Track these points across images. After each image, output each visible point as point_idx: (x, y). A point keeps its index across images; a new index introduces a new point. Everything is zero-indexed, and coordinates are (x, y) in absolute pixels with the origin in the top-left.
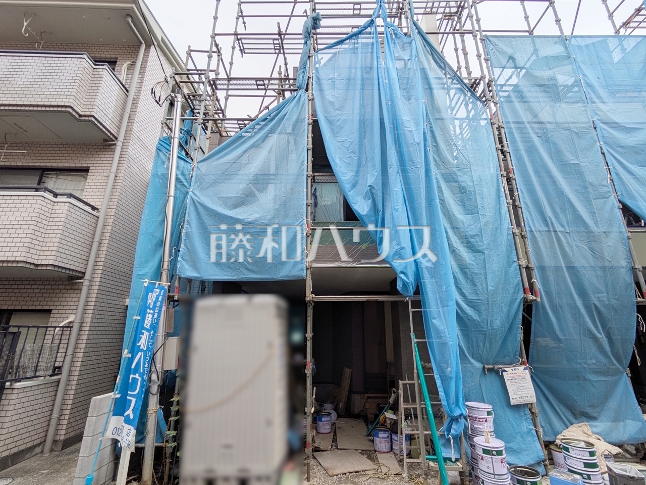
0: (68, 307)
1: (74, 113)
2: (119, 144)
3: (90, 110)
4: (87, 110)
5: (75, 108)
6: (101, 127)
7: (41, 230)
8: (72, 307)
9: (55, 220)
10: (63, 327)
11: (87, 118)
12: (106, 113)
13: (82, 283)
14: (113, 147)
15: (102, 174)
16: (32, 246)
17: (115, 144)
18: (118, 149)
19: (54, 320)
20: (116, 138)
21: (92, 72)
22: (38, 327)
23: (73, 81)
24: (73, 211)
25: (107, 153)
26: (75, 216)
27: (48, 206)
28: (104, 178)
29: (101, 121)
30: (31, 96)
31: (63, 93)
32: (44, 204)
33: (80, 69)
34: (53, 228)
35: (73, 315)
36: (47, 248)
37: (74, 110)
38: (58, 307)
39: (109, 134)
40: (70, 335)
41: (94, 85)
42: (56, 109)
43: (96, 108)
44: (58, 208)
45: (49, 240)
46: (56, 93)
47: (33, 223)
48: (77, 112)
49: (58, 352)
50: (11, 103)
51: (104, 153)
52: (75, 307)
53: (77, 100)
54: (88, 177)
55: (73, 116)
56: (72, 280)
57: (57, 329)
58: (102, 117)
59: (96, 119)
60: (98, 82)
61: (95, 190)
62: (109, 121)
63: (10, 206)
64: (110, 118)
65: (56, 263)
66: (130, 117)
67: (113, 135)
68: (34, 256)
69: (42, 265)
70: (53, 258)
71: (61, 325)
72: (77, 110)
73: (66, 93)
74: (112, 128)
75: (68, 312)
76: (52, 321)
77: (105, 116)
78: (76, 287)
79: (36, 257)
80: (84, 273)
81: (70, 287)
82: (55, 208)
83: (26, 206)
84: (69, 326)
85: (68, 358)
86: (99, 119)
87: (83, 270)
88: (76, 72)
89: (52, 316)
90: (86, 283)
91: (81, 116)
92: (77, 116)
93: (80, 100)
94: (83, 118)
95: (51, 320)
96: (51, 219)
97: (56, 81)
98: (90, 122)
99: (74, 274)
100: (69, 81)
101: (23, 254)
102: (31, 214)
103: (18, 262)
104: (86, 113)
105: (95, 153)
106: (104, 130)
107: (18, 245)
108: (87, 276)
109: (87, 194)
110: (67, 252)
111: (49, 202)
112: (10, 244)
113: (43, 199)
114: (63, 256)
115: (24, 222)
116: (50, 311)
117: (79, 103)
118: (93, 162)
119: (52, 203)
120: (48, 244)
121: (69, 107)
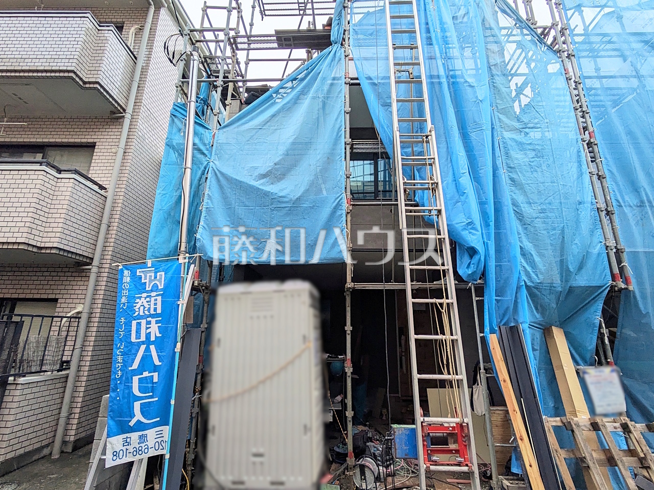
0: (75, 296)
1: (77, 79)
2: (128, 116)
3: (95, 76)
4: (91, 76)
5: (78, 73)
6: (108, 97)
7: (44, 209)
8: (80, 296)
9: (59, 198)
10: (71, 317)
11: (92, 86)
12: (113, 81)
13: (90, 269)
14: (121, 120)
15: (109, 151)
16: (34, 226)
17: (123, 117)
18: (127, 122)
19: (61, 310)
20: (124, 110)
21: (96, 34)
22: (43, 317)
23: (76, 43)
24: (79, 189)
25: (114, 127)
26: (81, 195)
27: (51, 182)
28: (111, 154)
29: (108, 89)
30: (30, 60)
31: (65, 57)
32: (47, 180)
33: (83, 29)
34: (57, 206)
35: (81, 305)
36: (50, 230)
37: (77, 75)
38: (65, 296)
39: (116, 105)
40: (78, 326)
41: (99, 48)
42: (57, 74)
43: (102, 74)
44: (62, 184)
45: (53, 220)
46: (57, 57)
47: (35, 200)
48: (81, 79)
49: (65, 345)
50: (9, 68)
51: (111, 127)
52: (83, 296)
53: (80, 65)
54: (95, 154)
55: (77, 82)
56: (78, 266)
57: (65, 319)
58: (109, 85)
59: (102, 86)
60: (103, 45)
61: (102, 168)
62: (117, 90)
63: (10, 181)
64: (117, 86)
65: (61, 246)
66: (139, 87)
67: (121, 107)
68: (37, 238)
69: (47, 248)
70: (57, 240)
71: (69, 315)
72: (81, 76)
73: (68, 57)
74: (120, 98)
75: (75, 301)
76: (59, 311)
77: (112, 84)
78: (84, 274)
79: (40, 239)
80: (92, 259)
81: (77, 274)
82: (58, 185)
83: (26, 182)
84: (77, 317)
85: (77, 352)
86: (105, 87)
87: (90, 256)
88: (79, 32)
89: (58, 305)
90: (94, 270)
91: (85, 83)
92: (81, 83)
93: (84, 64)
94: (87, 86)
95: (57, 310)
96: (55, 198)
97: (57, 43)
98: (96, 91)
99: (81, 259)
100: (72, 43)
101: (25, 235)
102: (32, 191)
103: (19, 243)
104: (91, 80)
105: (101, 127)
106: (111, 100)
107: (19, 224)
108: (96, 262)
109: (94, 172)
110: (73, 234)
111: (52, 177)
112: (10, 224)
113: (45, 174)
114: (68, 238)
115: (25, 200)
116: (56, 300)
117: (83, 68)
118: (99, 137)
119: (56, 180)
120: (52, 225)
121: (73, 71)
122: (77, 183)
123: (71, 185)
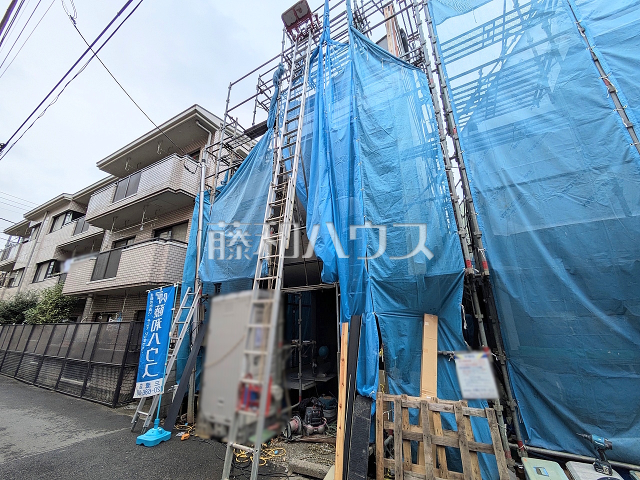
1: (172, 191)
3: (180, 187)
5: (171, 188)
6: (187, 194)
7: (158, 263)
11: (178, 192)
21: (180, 163)
27: (160, 248)
29: (186, 190)
32: (158, 247)
34: (163, 260)
37: (171, 189)
39: (194, 197)
43: (183, 184)
45: (162, 268)
46: (163, 182)
47: (153, 259)
53: (172, 183)
59: (184, 190)
69: (160, 283)
72: (173, 189)
74: (195, 192)
82: (165, 248)
91: (176, 191)
92: (174, 192)
93: (174, 182)
96: (163, 256)
98: (180, 193)
102: (152, 255)
103: (147, 282)
104: (177, 189)
106: (189, 195)
110: (172, 274)
111: (161, 246)
113: (157, 245)
114: (169, 276)
117: (174, 184)
119: (163, 246)
121: (168, 188)
122: (172, 246)
123: (168, 248)
